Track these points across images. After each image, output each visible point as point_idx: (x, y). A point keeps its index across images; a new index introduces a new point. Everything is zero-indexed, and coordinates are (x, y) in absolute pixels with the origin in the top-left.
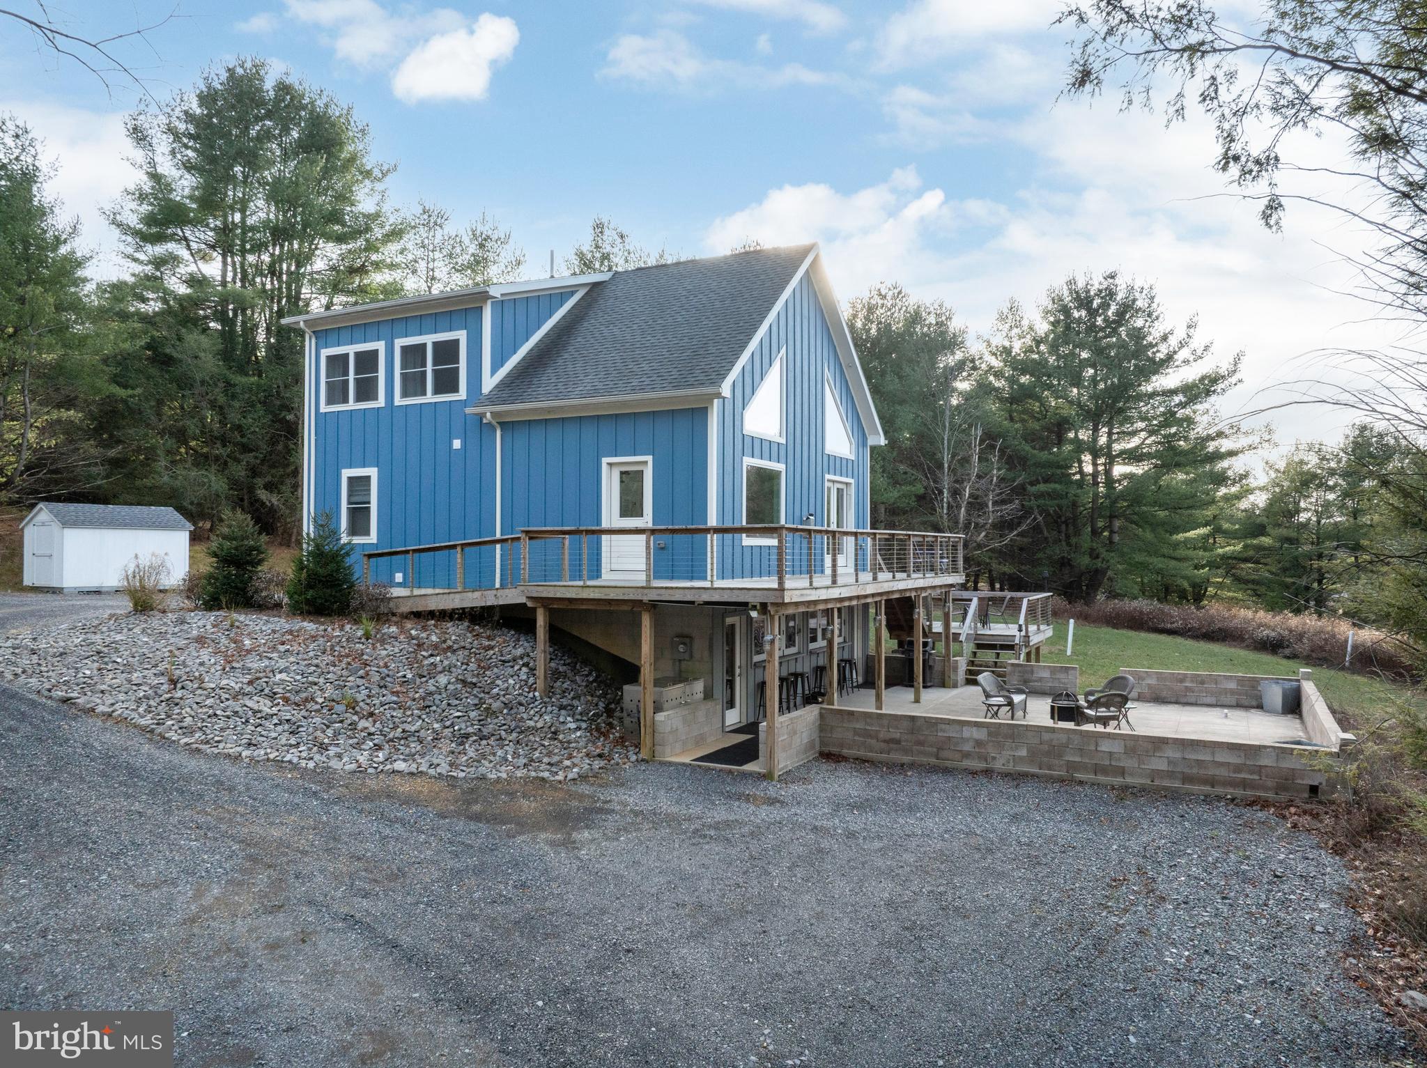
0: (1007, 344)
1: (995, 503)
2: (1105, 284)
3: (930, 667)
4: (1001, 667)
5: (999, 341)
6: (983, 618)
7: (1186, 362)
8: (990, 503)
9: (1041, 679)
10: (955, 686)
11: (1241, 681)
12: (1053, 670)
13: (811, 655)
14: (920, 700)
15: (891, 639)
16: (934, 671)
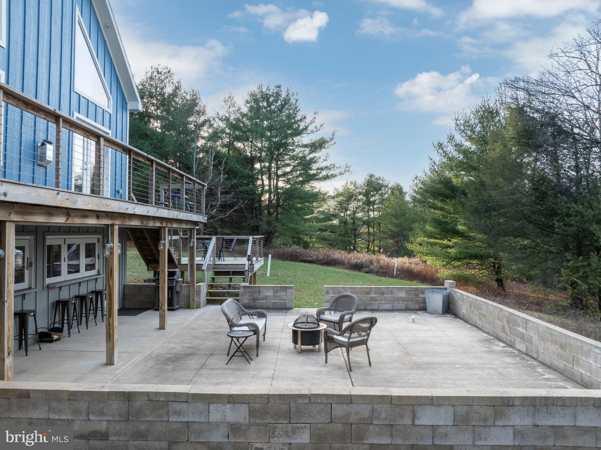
0: (227, 115)
1: (222, 193)
2: (276, 91)
3: (178, 293)
4: (235, 288)
5: (223, 113)
6: (219, 254)
7: (312, 132)
8: (219, 193)
9: (266, 298)
10: (198, 307)
11: (408, 291)
12: (276, 290)
13: (48, 290)
14: (165, 326)
15: (148, 270)
16: (180, 296)
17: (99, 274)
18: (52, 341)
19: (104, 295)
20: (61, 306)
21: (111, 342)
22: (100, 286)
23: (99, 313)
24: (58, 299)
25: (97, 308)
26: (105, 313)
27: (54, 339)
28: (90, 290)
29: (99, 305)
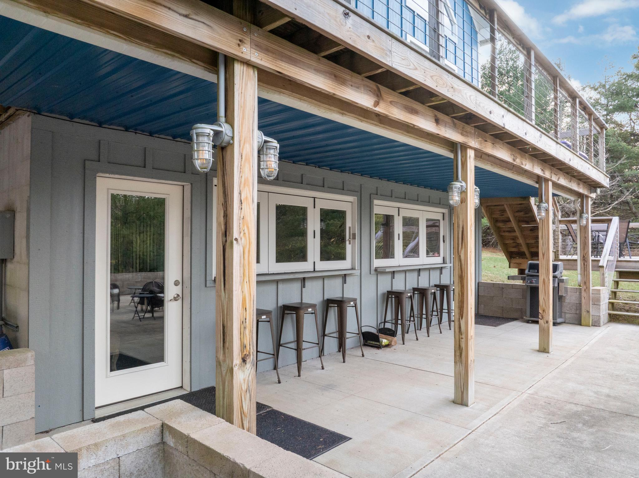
3: (561, 298)
13: (377, 274)
14: (548, 348)
15: (510, 267)
16: (564, 304)
17: (444, 262)
18: (379, 347)
19: (452, 292)
20: (393, 299)
21: (464, 365)
22: (445, 280)
23: (445, 316)
24: (390, 289)
25: (442, 309)
26: (453, 318)
27: (383, 344)
28: (432, 284)
29: (445, 306)
